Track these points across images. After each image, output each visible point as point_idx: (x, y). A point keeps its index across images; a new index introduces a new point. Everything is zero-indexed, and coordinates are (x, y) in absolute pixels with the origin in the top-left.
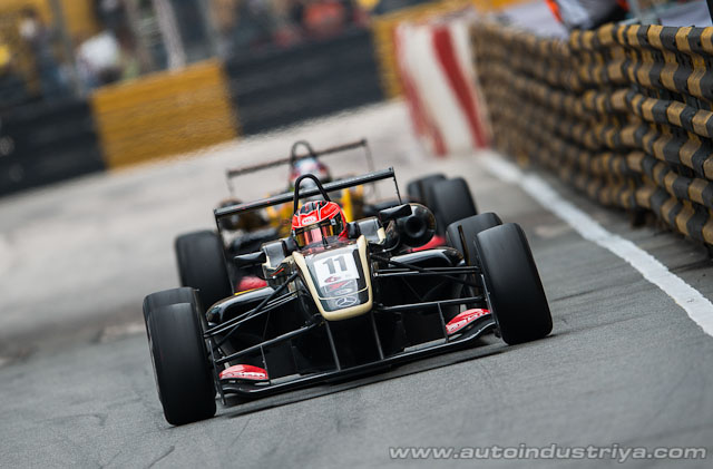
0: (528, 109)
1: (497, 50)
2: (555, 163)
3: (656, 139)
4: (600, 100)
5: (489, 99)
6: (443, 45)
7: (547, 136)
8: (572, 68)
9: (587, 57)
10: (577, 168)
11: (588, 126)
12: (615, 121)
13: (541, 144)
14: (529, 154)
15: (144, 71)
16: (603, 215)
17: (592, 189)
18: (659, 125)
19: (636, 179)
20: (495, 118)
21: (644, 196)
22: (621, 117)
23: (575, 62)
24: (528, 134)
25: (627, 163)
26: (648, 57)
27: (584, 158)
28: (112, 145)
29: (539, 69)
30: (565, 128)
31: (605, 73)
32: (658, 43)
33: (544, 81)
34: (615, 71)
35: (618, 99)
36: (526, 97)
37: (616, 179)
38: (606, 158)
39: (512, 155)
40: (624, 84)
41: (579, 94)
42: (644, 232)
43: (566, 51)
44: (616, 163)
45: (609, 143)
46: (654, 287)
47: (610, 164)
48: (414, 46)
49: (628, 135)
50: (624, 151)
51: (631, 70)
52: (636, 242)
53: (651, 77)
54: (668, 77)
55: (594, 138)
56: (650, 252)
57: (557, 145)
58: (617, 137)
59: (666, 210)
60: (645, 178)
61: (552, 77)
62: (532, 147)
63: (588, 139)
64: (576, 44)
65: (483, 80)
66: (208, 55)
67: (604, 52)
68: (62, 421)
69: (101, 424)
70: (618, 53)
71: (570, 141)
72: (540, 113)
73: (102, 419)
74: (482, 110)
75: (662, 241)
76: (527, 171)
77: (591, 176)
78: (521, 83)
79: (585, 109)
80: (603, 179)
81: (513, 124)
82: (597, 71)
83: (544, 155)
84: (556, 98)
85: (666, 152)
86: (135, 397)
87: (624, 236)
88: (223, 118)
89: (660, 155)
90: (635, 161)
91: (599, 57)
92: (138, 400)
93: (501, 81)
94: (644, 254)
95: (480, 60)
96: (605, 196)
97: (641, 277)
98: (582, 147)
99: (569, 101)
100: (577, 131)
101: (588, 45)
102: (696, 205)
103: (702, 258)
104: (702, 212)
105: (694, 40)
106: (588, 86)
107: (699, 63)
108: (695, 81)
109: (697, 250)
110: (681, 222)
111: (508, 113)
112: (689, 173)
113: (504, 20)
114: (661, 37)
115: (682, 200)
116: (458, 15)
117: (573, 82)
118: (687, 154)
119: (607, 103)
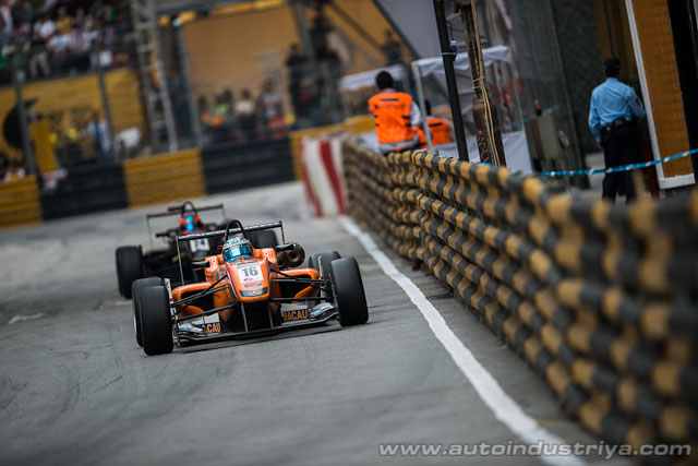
0: (367, 194)
1: (354, 158)
2: (379, 227)
3: (426, 221)
4: (401, 194)
5: (349, 186)
6: (325, 152)
7: (375, 211)
8: (389, 173)
9: (397, 168)
10: (389, 233)
11: (396, 209)
12: (409, 208)
13: (373, 216)
14: (366, 220)
16: (399, 261)
17: (396, 244)
18: (428, 212)
19: (417, 242)
20: (351, 197)
21: (420, 252)
22: (412, 205)
23: (391, 169)
24: (366, 208)
25: (412, 232)
26: (425, 172)
27: (392, 226)
28: (132, 191)
29: (373, 172)
30: (384, 207)
31: (404, 179)
32: (430, 165)
33: (375, 179)
34: (410, 178)
35: (410, 195)
36: (367, 188)
37: (408, 240)
38: (403, 228)
39: (358, 220)
40: (414, 187)
41: (392, 189)
42: (419, 273)
43: (386, 164)
44: (407, 231)
45: (405, 219)
47: (404, 231)
48: (310, 151)
49: (414, 216)
50: (412, 225)
51: (417, 179)
52: (412, 279)
53: (426, 184)
54: (434, 186)
55: (398, 216)
56: (418, 286)
57: (380, 217)
58: (409, 217)
59: (430, 262)
60: (422, 242)
61: (379, 177)
62: (368, 216)
63: (394, 216)
64: (391, 160)
65: (347, 175)
66: (193, 145)
67: (405, 167)
68: (64, 355)
69: (86, 358)
70: (412, 168)
71: (387, 216)
72: (372, 197)
73: (87, 355)
74: (345, 192)
75: (428, 280)
76: (364, 230)
77: (396, 238)
78: (364, 178)
79: (394, 199)
80: (402, 240)
81: (360, 202)
82: (401, 177)
83: (373, 222)
84: (380, 190)
85: (430, 229)
86: (109, 344)
87: (406, 275)
88: (197, 181)
89: (428, 230)
90: (416, 231)
91: (403, 169)
93: (355, 176)
94: (415, 286)
95: (346, 162)
96: (402, 249)
97: (410, 300)
98: (391, 220)
99: (387, 192)
100: (390, 210)
101: (397, 162)
102: (444, 261)
103: (446, 292)
104: (447, 266)
105: (447, 166)
106: (396, 185)
107: (450, 179)
108: (446, 189)
109: (444, 287)
110: (436, 270)
111: (358, 195)
112: (442, 243)
113: (360, 141)
114: (431, 162)
115: (437, 258)
116: (337, 135)
117: (388, 181)
118: (441, 231)
119: (405, 197)
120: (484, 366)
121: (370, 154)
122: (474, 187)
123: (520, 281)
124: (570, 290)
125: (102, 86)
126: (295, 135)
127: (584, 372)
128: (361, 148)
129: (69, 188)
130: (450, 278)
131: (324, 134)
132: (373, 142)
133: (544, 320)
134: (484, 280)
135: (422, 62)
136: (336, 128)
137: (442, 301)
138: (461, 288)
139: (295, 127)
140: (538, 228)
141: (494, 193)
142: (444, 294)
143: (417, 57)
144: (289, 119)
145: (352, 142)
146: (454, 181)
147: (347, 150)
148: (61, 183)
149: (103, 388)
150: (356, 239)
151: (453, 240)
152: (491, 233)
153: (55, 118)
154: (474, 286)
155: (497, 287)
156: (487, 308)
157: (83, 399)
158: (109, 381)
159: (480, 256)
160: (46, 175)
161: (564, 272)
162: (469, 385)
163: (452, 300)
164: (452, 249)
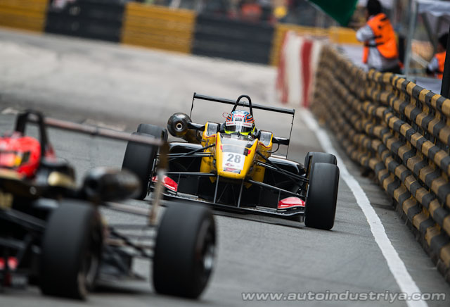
0: (335, 98)
1: (331, 63)
2: (337, 129)
3: (390, 138)
4: (371, 108)
5: (318, 85)
6: (306, 50)
7: (338, 115)
8: (364, 87)
9: (373, 84)
10: (346, 136)
12: (374, 121)
13: (334, 117)
14: (326, 120)
17: (350, 149)
18: (395, 132)
19: (373, 153)
20: (317, 95)
21: (373, 163)
22: (378, 120)
23: (367, 84)
24: (330, 110)
25: (371, 143)
26: (403, 96)
27: (352, 133)
28: (127, 32)
29: (347, 81)
30: (348, 114)
31: (379, 96)
32: (410, 92)
33: (348, 87)
34: (384, 97)
35: (380, 111)
36: (337, 92)
37: (363, 149)
38: (362, 137)
39: (318, 117)
40: (385, 105)
41: (362, 101)
42: (366, 180)
43: (364, 77)
44: (366, 141)
45: (367, 130)
46: (359, 209)
47: (363, 140)
48: (292, 44)
49: (377, 130)
50: (373, 137)
51: (392, 100)
52: (360, 183)
53: (400, 107)
54: (409, 110)
55: (361, 125)
56: (365, 191)
57: (341, 121)
58: (372, 129)
59: (381, 174)
60: (377, 155)
61: (353, 87)
62: (329, 116)
63: (357, 124)
64: (370, 76)
65: (319, 75)
67: (383, 86)
70: (389, 89)
71: (349, 122)
72: (339, 102)
74: (312, 88)
75: (373, 188)
76: (321, 127)
77: (352, 142)
78: (336, 83)
79: (362, 109)
80: (357, 147)
81: (325, 102)
82: (375, 93)
83: (333, 123)
84: (350, 98)
85: (392, 146)
86: (88, 158)
87: (355, 178)
88: (185, 40)
89: (389, 146)
90: (376, 144)
91: (379, 87)
92: (89, 161)
93: (327, 79)
94: (362, 191)
95: (322, 64)
96: (354, 155)
97: (355, 201)
98: (353, 126)
99: (356, 102)
100: (354, 118)
101: (376, 79)
102: (396, 177)
104: (398, 182)
105: (429, 98)
106: (368, 99)
107: (426, 110)
108: (420, 118)
109: (388, 199)
110: (386, 183)
111: (324, 96)
112: (399, 161)
113: (341, 50)
114: (413, 90)
115: (390, 172)
116: (320, 38)
117: (362, 94)
118: (402, 151)
119: (374, 111)
121: (350, 65)
126: (281, 28)
128: (341, 56)
129: (75, 11)
130: (397, 194)
131: (308, 34)
132: (354, 55)
134: (434, 206)
136: (319, 32)
137: (384, 211)
138: (407, 206)
142: (388, 205)
144: (280, 12)
145: (334, 48)
146: (430, 113)
147: (326, 53)
148: (69, 5)
150: (313, 134)
154: (420, 207)
156: (428, 230)
159: (437, 185)
163: (393, 213)
164: (408, 169)
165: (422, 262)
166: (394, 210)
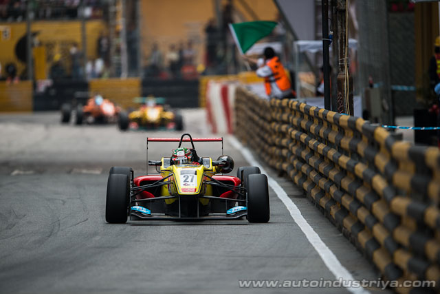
0: (250, 123)
1: (244, 99)
2: (256, 146)
3: (294, 146)
4: (277, 126)
5: (237, 116)
6: (224, 92)
7: (255, 135)
8: (269, 112)
9: (276, 109)
10: (263, 150)
11: (270, 135)
12: (281, 135)
13: (252, 137)
14: (247, 141)
15: (111, 76)
17: (267, 159)
18: (296, 141)
19: (284, 159)
20: (238, 124)
21: (285, 166)
22: (283, 134)
23: (271, 110)
24: (248, 132)
25: (281, 152)
26: (298, 114)
27: (266, 146)
29: (257, 109)
30: (262, 134)
31: (281, 117)
32: (303, 110)
33: (258, 114)
34: (285, 117)
35: (284, 127)
36: (251, 119)
37: (276, 157)
38: (274, 149)
39: (241, 139)
40: (287, 122)
41: (270, 122)
42: (282, 179)
43: (268, 105)
44: (278, 151)
45: (277, 143)
46: (280, 201)
47: (275, 151)
48: (214, 90)
49: (284, 142)
50: (282, 147)
51: (291, 118)
52: (278, 182)
53: (298, 122)
54: (304, 124)
55: (272, 140)
57: (258, 139)
58: (280, 142)
59: (292, 173)
60: (287, 159)
61: (262, 113)
62: (248, 138)
63: (269, 140)
64: (273, 104)
65: (237, 109)
67: (283, 109)
68: (49, 200)
69: (63, 204)
70: (288, 110)
71: (263, 139)
72: (254, 126)
73: (64, 202)
74: (233, 120)
75: (288, 184)
76: (244, 146)
77: (268, 154)
78: (250, 113)
79: (271, 128)
80: (272, 156)
81: (244, 128)
82: (278, 115)
83: (252, 142)
84: (261, 122)
85: (296, 151)
86: (78, 197)
87: (274, 179)
89: (294, 152)
90: (285, 152)
91: (280, 110)
93: (243, 111)
95: (237, 101)
96: (271, 162)
98: (266, 142)
99: (266, 124)
100: (266, 136)
101: (277, 105)
102: (303, 174)
103: (301, 194)
104: (305, 177)
105: (316, 112)
106: (274, 120)
107: (316, 121)
108: (313, 128)
109: (300, 190)
110: (296, 179)
111: (243, 123)
112: (303, 161)
113: (249, 89)
114: (305, 108)
115: (298, 171)
116: (233, 82)
117: (268, 117)
118: (304, 154)
119: (279, 128)
120: (327, 245)
121: (257, 98)
122: (335, 128)
123: (361, 194)
124: (400, 204)
125: (83, 30)
126: (204, 80)
127: (402, 258)
128: (250, 93)
129: (53, 92)
130: (306, 185)
131: (223, 81)
132: (259, 91)
133: (377, 221)
134: (333, 190)
135: (301, 43)
136: (232, 78)
137: (298, 199)
138: (314, 193)
139: (204, 74)
140: (381, 161)
141: (350, 133)
142: (300, 194)
143: (296, 39)
144: (201, 67)
145: (244, 87)
146: (319, 123)
147: (239, 92)
148: (48, 89)
149: (75, 225)
150: (239, 152)
151: (312, 161)
152: (344, 160)
153: (50, 46)
154: (323, 192)
155: (343, 195)
156: (332, 208)
157: (62, 230)
158: (79, 221)
159: (333, 174)
160: (39, 81)
161: (397, 192)
162: (318, 256)
163: (305, 200)
164: (311, 166)
165: (331, 231)
166: (305, 197)
